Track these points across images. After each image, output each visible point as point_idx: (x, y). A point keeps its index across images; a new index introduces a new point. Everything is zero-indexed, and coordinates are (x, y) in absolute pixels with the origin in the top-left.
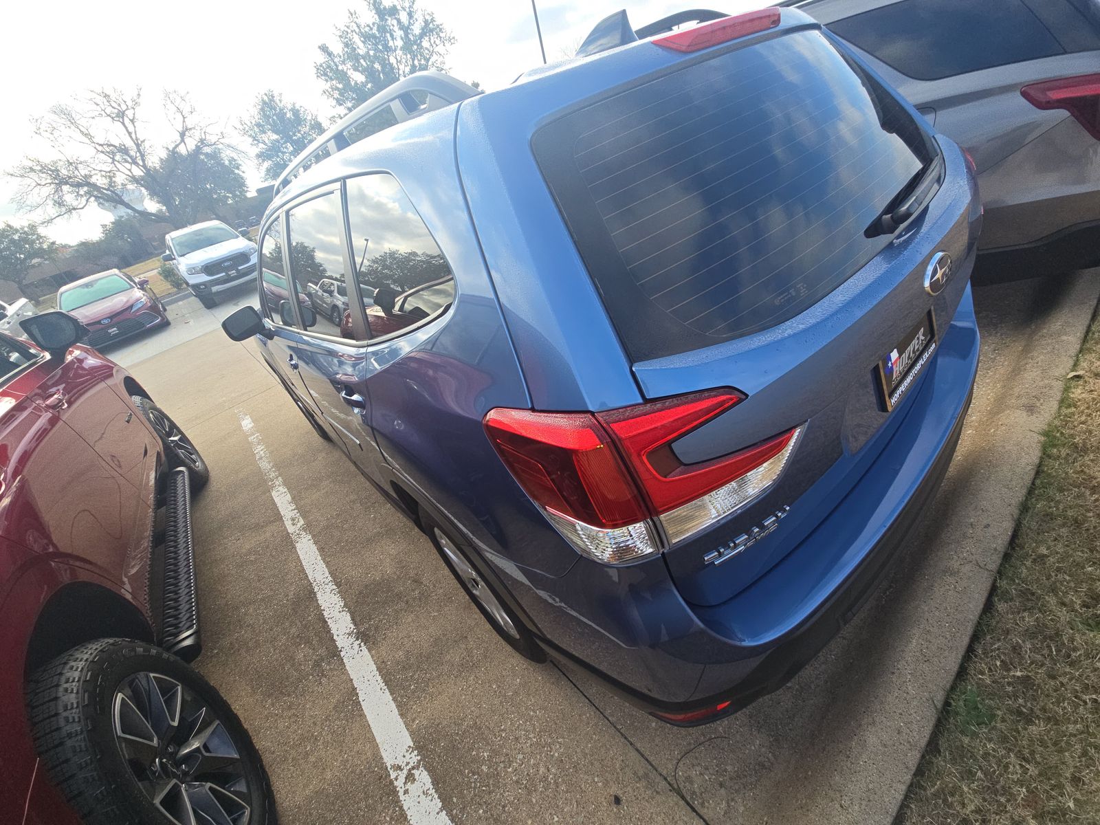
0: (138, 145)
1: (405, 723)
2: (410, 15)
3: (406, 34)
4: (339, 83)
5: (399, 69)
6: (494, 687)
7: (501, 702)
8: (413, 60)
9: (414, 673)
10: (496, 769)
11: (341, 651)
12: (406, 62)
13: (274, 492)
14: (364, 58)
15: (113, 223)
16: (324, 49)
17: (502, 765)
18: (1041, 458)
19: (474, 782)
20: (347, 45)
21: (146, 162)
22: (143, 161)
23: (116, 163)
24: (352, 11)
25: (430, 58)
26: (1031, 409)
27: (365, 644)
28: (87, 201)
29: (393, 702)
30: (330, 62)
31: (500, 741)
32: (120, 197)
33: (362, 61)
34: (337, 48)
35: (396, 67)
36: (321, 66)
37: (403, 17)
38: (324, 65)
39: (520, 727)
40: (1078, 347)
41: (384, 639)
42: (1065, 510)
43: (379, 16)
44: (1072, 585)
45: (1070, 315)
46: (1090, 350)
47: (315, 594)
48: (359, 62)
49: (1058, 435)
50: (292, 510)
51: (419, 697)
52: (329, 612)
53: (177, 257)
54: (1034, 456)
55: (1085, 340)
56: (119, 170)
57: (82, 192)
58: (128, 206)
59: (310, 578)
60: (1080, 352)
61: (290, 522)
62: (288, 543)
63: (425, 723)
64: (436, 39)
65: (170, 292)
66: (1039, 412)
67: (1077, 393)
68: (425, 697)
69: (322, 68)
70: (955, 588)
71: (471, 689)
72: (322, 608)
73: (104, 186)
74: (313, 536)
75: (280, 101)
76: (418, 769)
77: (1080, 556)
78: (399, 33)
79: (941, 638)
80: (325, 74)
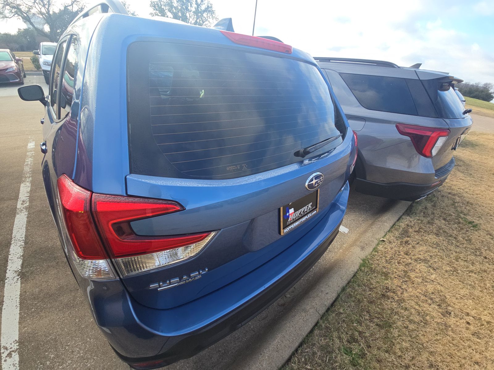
1: (19, 327)
3: (198, 7)
4: (160, 13)
5: (189, 20)
6: (77, 320)
7: (76, 330)
8: (197, 19)
9: (39, 302)
10: (54, 365)
11: (6, 279)
12: (194, 18)
13: (23, 184)
14: (175, 8)
15: (24, 29)
17: (58, 364)
18: (358, 270)
19: (40, 368)
21: (50, 8)
22: (49, 7)
23: (35, 3)
25: (205, 22)
26: (363, 248)
27: (21, 279)
28: (14, 15)
29: (19, 315)
30: (159, 2)
31: (63, 351)
32: (30, 19)
33: (174, 9)
35: (189, 18)
36: (154, 2)
39: (78, 346)
40: (389, 229)
41: (33, 280)
42: (356, 295)
44: (346, 330)
45: (391, 216)
46: (392, 231)
47: (11, 244)
48: (172, 9)
49: (367, 262)
50: (26, 197)
51: (33, 316)
52: (12, 256)
53: (41, 54)
54: (355, 268)
55: (392, 227)
56: (35, 7)
57: (13, 11)
58: (31, 24)
59: (13, 235)
60: (389, 231)
61: (21, 202)
62: (13, 212)
63: (29, 330)
64: (210, 15)
65: (33, 69)
66: (365, 251)
67: (380, 247)
68: (37, 317)
69: (154, 3)
70: (304, 319)
71: (64, 319)
72: (10, 253)
73: (24, 11)
74: (29, 214)
76: (15, 353)
77: (354, 317)
78: (194, 6)
79: (288, 341)
80: (155, 7)
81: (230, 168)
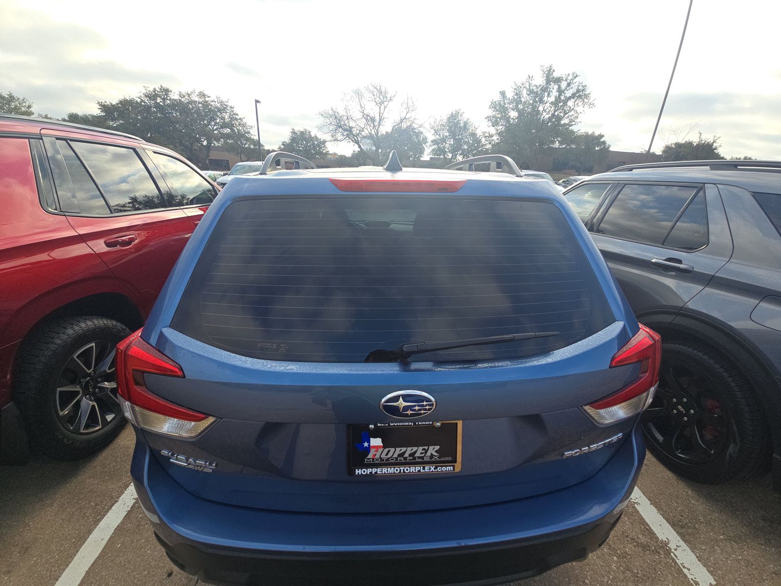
0: (380, 120)
2: (569, 85)
3: (560, 95)
4: (500, 114)
8: (555, 112)
12: (549, 112)
16: (503, 94)
20: (517, 94)
21: (380, 129)
24: (531, 76)
25: (568, 113)
28: (345, 138)
30: (502, 101)
33: (521, 105)
34: (510, 95)
36: (495, 102)
37: (564, 85)
38: (497, 102)
43: (547, 82)
57: (345, 134)
64: (579, 102)
69: (495, 104)
73: (355, 134)
75: (461, 116)
78: (554, 94)
80: (496, 108)
81: (263, 345)
